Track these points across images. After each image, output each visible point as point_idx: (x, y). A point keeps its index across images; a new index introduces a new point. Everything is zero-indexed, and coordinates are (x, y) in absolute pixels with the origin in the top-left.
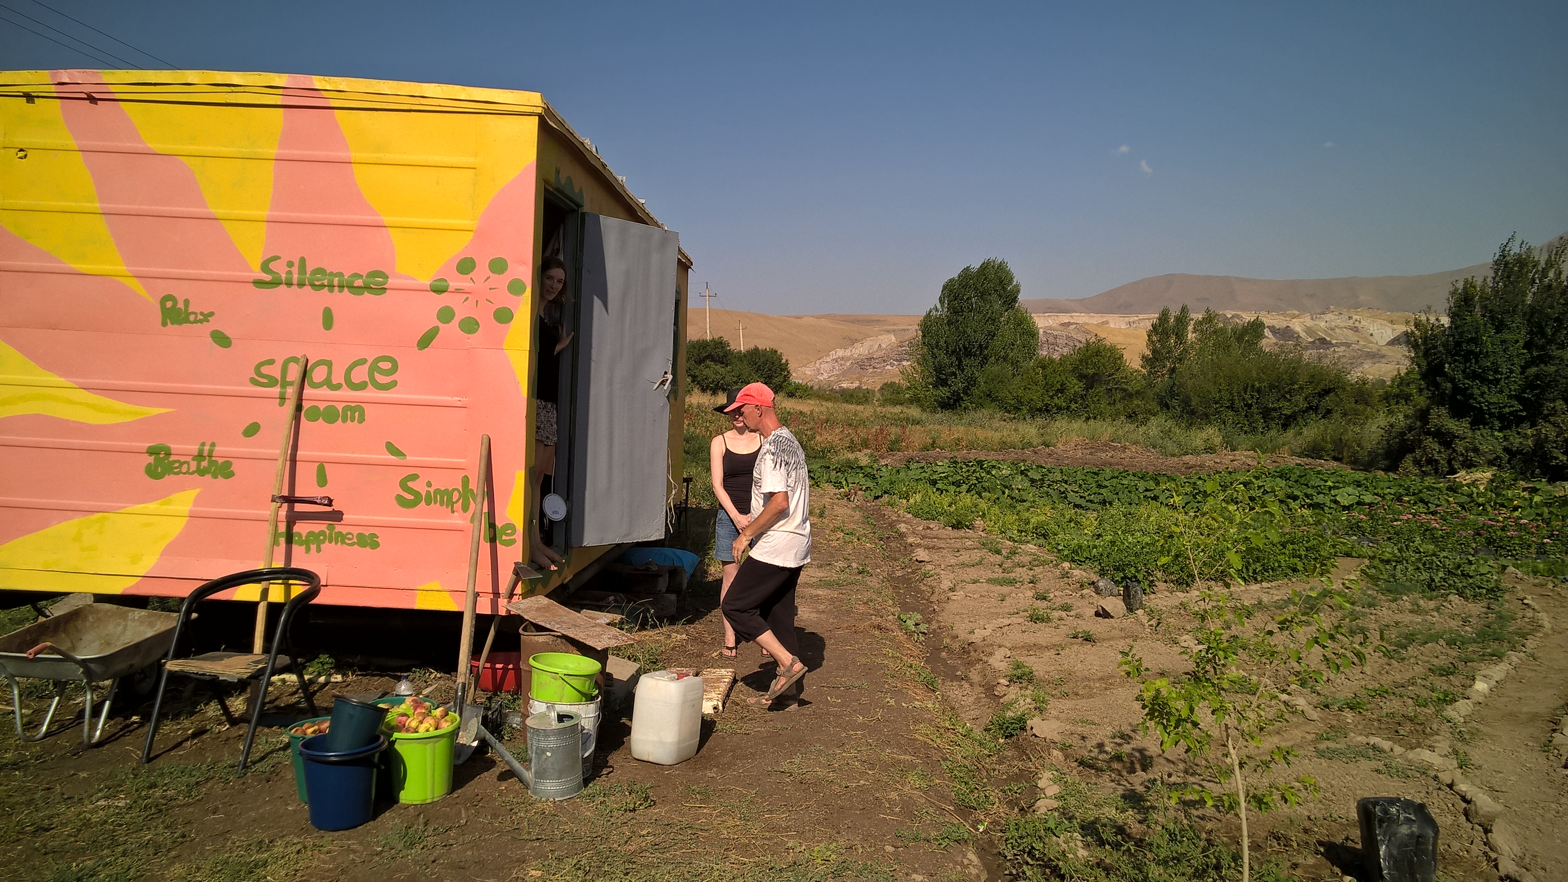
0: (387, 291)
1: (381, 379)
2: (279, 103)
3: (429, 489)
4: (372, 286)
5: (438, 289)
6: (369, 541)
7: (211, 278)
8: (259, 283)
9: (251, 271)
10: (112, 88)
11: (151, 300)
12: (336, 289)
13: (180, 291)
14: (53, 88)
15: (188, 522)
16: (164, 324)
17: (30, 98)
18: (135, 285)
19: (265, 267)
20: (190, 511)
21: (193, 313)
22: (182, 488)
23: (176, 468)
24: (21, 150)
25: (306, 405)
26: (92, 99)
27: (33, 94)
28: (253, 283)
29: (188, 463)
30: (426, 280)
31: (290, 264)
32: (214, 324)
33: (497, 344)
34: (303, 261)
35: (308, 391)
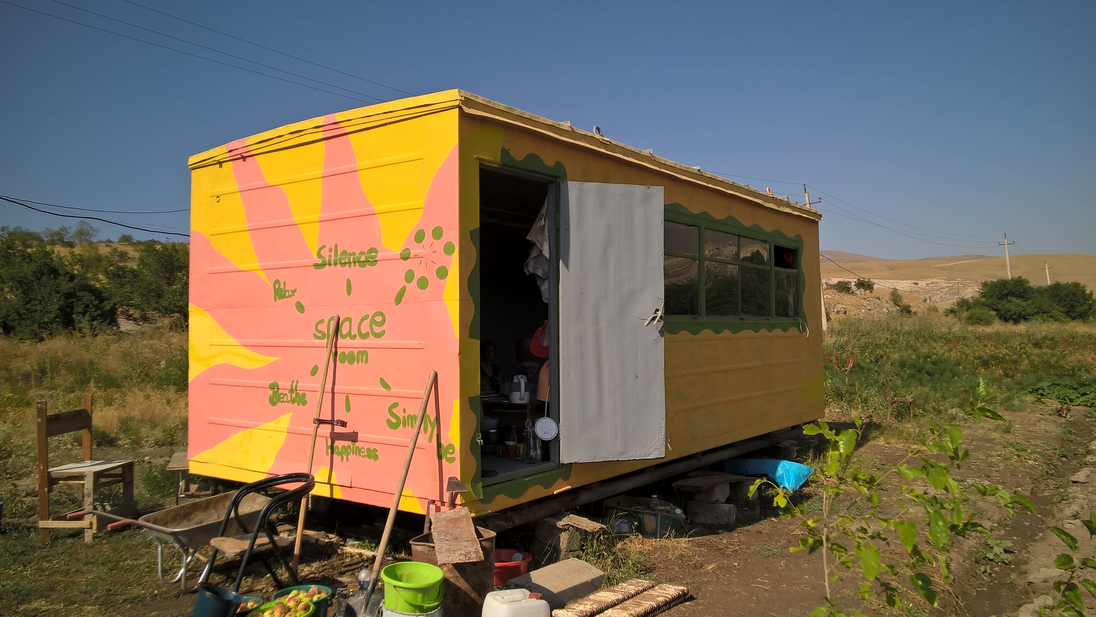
0: (378, 262)
1: (377, 330)
2: (321, 137)
3: (404, 414)
4: (370, 260)
5: (405, 257)
6: (372, 455)
7: (294, 266)
8: (317, 266)
9: (312, 258)
10: (251, 148)
11: (269, 284)
12: (352, 264)
13: (282, 276)
14: (228, 155)
15: (287, 435)
16: (275, 300)
17: (220, 163)
18: (262, 274)
19: (319, 255)
20: (288, 429)
21: (288, 291)
22: (284, 413)
23: (282, 398)
24: (218, 197)
25: (339, 351)
26: (244, 158)
27: (221, 161)
28: (314, 266)
29: (286, 394)
30: (397, 251)
31: (330, 250)
32: (297, 298)
33: (439, 297)
34: (336, 245)
35: (340, 341)
